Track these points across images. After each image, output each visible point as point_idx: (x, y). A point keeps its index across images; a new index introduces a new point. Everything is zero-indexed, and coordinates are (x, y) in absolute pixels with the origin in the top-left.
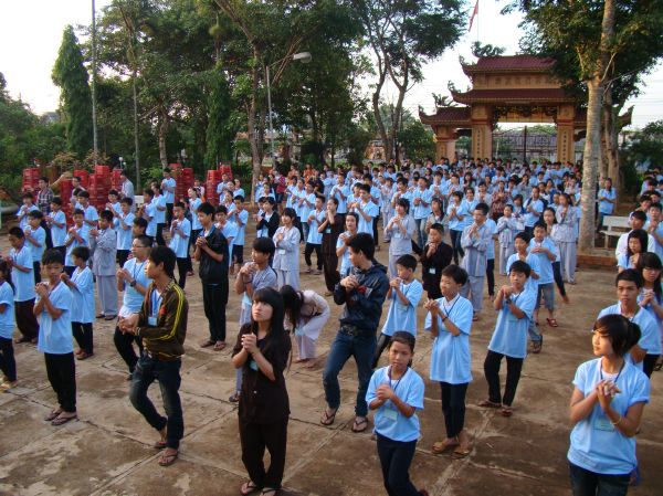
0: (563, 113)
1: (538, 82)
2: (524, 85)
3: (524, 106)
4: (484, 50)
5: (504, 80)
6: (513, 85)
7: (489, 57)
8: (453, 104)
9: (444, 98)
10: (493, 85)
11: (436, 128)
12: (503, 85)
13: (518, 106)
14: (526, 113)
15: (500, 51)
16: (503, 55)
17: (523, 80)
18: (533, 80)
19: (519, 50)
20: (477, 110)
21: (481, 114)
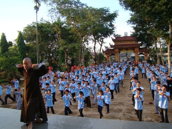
0: (136, 49)
1: (130, 42)
2: (126, 43)
3: (126, 48)
4: (116, 35)
5: (122, 42)
6: (124, 43)
7: (118, 37)
8: (110, 48)
9: (108, 47)
10: (119, 43)
11: (106, 54)
12: (122, 43)
13: (125, 48)
14: (127, 49)
15: (120, 36)
16: (121, 36)
17: (126, 42)
18: (129, 42)
19: (124, 35)
20: (116, 49)
21: (117, 50)
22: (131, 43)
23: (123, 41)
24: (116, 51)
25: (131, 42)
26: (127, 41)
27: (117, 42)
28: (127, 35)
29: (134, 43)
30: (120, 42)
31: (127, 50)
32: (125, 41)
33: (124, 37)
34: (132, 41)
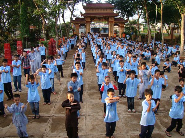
0: (111, 19)
2: (100, 11)
6: (97, 12)
7: (89, 3)
10: (91, 12)
12: (94, 12)
13: (97, 17)
15: (92, 2)
16: (93, 3)
18: (102, 10)
19: (97, 2)
20: (87, 18)
21: (89, 20)
22: (105, 12)
23: (95, 8)
24: (87, 20)
25: (105, 10)
26: (101, 8)
27: (88, 10)
28: (101, 2)
29: (108, 11)
30: (93, 10)
31: (99, 20)
32: (98, 8)
33: (97, 4)
34: (107, 9)
